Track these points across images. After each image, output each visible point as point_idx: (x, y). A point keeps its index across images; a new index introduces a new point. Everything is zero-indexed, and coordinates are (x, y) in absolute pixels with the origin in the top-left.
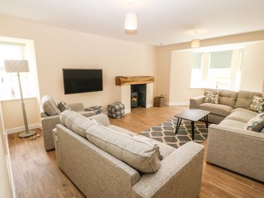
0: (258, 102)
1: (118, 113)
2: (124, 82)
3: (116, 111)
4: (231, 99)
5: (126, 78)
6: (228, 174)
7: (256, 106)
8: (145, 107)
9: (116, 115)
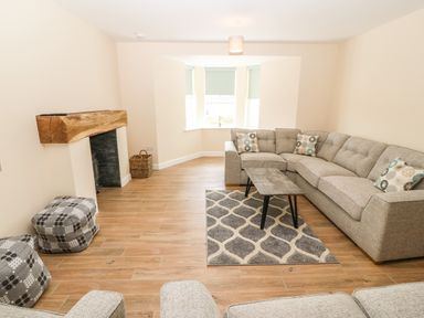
0: (308, 142)
1: (85, 230)
2: (76, 131)
3: (77, 227)
4: (271, 142)
5: (77, 117)
6: (413, 267)
7: (307, 148)
8: (120, 186)
9: (82, 240)
